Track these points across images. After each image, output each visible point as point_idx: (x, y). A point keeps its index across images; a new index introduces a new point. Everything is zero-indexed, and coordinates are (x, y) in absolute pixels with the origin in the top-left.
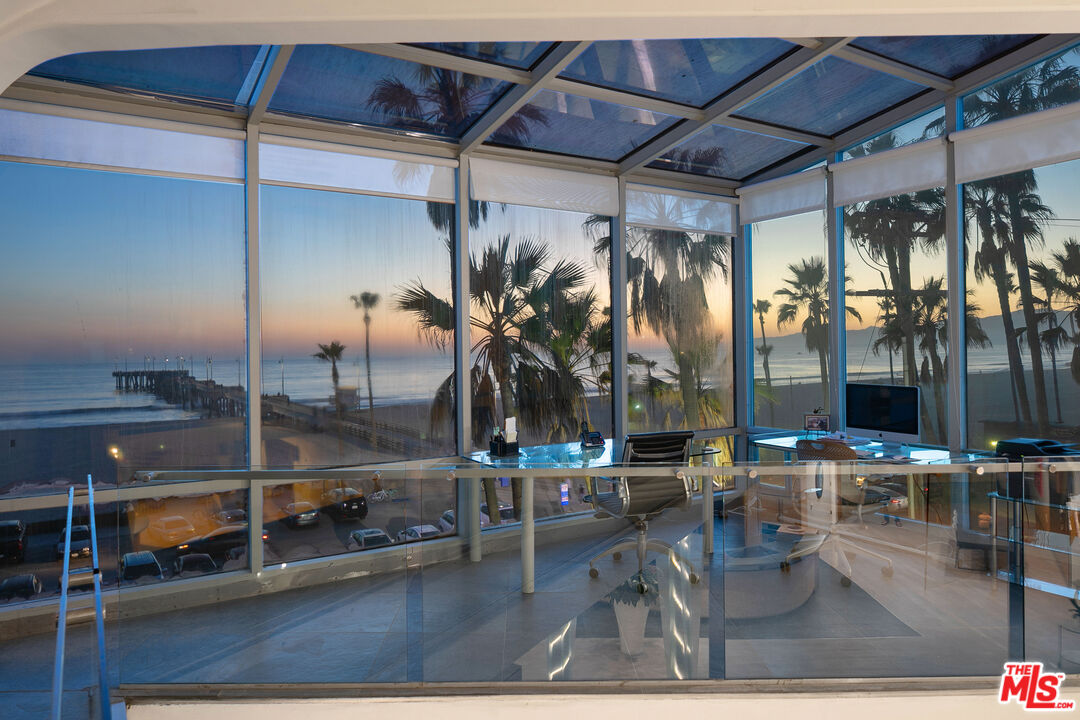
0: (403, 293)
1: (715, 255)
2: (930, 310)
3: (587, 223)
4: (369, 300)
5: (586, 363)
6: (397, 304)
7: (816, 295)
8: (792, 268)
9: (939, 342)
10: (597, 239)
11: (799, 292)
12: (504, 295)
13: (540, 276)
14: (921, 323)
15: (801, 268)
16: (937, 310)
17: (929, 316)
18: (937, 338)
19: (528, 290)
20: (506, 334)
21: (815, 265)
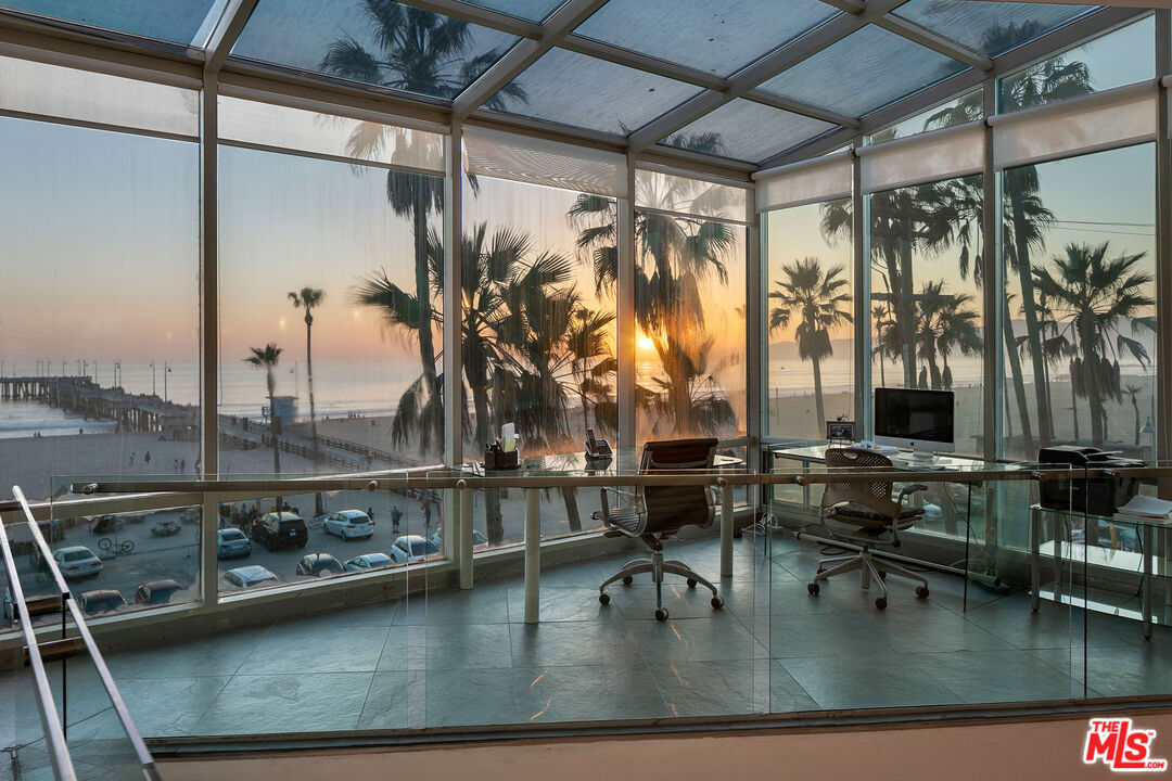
0: (365, 286)
1: (709, 252)
2: (929, 316)
3: (572, 212)
4: (310, 297)
5: (568, 369)
6: (356, 298)
7: (810, 299)
8: (786, 269)
9: (937, 351)
10: (582, 231)
11: (792, 296)
12: (480, 290)
13: (521, 269)
14: (920, 331)
15: (795, 269)
16: (935, 317)
17: (928, 323)
18: (936, 346)
19: (506, 285)
20: (481, 335)
21: (810, 266)
